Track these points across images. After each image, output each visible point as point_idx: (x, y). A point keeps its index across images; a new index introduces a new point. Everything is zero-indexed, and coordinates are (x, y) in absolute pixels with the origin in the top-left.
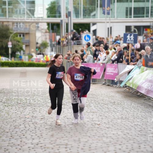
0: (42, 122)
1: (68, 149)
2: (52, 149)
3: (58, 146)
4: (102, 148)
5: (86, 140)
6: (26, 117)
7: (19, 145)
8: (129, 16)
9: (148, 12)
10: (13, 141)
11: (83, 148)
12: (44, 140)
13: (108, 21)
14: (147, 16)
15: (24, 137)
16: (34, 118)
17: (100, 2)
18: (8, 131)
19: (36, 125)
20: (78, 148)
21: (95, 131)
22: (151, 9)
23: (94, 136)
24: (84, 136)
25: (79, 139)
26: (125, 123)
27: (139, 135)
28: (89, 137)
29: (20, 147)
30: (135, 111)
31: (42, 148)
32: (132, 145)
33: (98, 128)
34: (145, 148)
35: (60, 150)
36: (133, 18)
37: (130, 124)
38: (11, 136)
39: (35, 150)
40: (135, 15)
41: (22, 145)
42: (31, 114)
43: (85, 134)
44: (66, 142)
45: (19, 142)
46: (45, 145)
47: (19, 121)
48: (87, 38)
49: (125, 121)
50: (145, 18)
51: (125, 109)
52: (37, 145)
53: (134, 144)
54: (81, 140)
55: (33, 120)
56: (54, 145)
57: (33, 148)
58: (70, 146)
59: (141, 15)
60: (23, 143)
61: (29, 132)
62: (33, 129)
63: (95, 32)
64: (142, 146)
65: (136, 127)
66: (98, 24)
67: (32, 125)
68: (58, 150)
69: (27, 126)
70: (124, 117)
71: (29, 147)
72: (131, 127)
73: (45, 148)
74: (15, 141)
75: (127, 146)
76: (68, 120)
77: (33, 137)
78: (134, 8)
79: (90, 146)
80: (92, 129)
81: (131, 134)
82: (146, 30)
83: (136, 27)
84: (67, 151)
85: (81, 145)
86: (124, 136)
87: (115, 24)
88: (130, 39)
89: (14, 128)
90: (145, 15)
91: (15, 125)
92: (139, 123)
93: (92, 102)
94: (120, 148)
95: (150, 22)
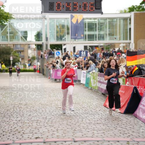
0: (25, 107)
1: (38, 123)
2: (28, 123)
3: (32, 122)
4: (59, 122)
5: (50, 118)
6: (16, 104)
7: (8, 121)
8: (85, 40)
9: (96, 37)
10: (5, 119)
11: (48, 122)
12: (24, 118)
13: (71, 43)
14: (96, 40)
15: (12, 116)
16: (20, 104)
17: (67, 31)
18: (2, 113)
19: (21, 109)
20: (44, 122)
21: (57, 112)
22: (98, 36)
23: (56, 115)
24: (50, 115)
25: (46, 117)
26: (77, 106)
27: (84, 114)
28: (53, 115)
29: (8, 123)
30: (85, 98)
31: (22, 123)
32: (78, 120)
33: (59, 110)
34: (85, 121)
35: (33, 124)
36: (87, 41)
37: (80, 107)
38: (4, 116)
39: (17, 125)
40: (89, 39)
41: (10, 122)
42: (19, 102)
43: (50, 114)
44: (38, 119)
45: (8, 120)
46: (24, 121)
47: (10, 107)
48: (58, 54)
49: (77, 105)
50: (95, 41)
51: (79, 98)
52: (19, 121)
53: (79, 119)
54: (47, 117)
55: (20, 106)
56: (30, 121)
57: (16, 123)
58: (40, 121)
59: (92, 39)
60: (10, 120)
61: (16, 113)
62: (19, 111)
63: (65, 49)
64: (84, 120)
65: (83, 109)
66: (67, 45)
67: (18, 109)
68: (32, 124)
69: (15, 109)
70: (77, 103)
71: (14, 123)
72: (80, 109)
73: (24, 123)
74: (6, 119)
75: (75, 120)
76: (41, 105)
77: (18, 116)
78: (88, 35)
79: (52, 121)
80: (56, 110)
81: (79, 113)
82: (96, 48)
83: (90, 46)
84: (37, 124)
85: (47, 121)
86: (74, 114)
87: (77, 45)
88: (84, 54)
89: (7, 111)
90: (95, 39)
91: (7, 109)
92: (85, 106)
93: (59, 93)
94: (71, 121)
95: (98, 43)
